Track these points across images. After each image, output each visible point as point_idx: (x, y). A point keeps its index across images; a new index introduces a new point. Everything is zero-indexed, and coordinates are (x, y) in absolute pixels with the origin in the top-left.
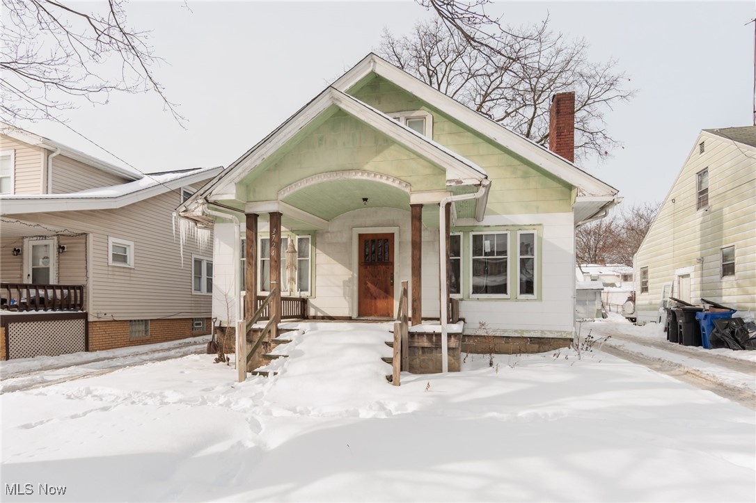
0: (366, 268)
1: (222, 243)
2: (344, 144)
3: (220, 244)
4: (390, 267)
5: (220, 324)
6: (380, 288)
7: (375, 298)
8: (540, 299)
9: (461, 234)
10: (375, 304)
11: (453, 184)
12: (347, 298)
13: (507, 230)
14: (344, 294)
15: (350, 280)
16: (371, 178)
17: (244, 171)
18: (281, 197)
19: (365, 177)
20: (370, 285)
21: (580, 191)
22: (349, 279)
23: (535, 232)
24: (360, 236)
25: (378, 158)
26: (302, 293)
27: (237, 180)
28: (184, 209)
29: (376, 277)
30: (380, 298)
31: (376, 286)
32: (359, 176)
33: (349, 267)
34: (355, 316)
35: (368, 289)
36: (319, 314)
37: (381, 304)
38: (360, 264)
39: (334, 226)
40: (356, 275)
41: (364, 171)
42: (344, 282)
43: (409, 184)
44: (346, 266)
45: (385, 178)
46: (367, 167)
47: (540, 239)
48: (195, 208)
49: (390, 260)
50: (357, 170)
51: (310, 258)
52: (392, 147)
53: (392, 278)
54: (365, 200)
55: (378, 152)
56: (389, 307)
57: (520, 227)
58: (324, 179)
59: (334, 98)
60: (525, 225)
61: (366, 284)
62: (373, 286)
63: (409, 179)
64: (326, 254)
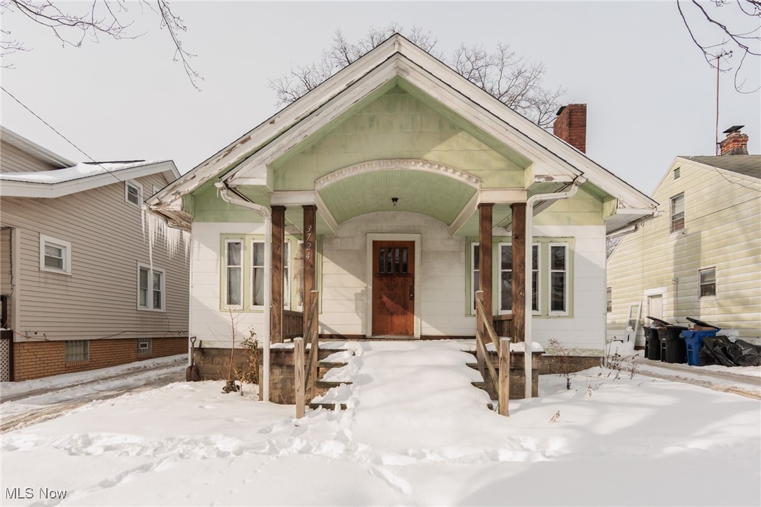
0: (382, 280)
1: (202, 245)
2: (401, 127)
3: (199, 247)
4: (409, 279)
5: (200, 345)
6: (398, 303)
7: (392, 314)
8: (572, 316)
10: (392, 321)
11: (542, 180)
12: (360, 314)
13: (538, 242)
14: (357, 308)
15: (363, 293)
16: (434, 170)
17: (279, 150)
18: (319, 187)
19: (426, 168)
20: (385, 299)
21: (620, 203)
22: (362, 291)
23: (566, 245)
24: (375, 243)
25: (443, 147)
27: (269, 161)
28: (157, 201)
29: (393, 290)
30: (397, 315)
31: (392, 300)
32: (419, 167)
33: (362, 277)
34: (369, 334)
35: (383, 304)
36: (326, 332)
37: (398, 320)
38: (375, 275)
39: (345, 231)
40: (370, 287)
41: (425, 162)
42: (356, 294)
43: (479, 180)
44: (359, 278)
45: (451, 170)
46: (428, 156)
47: (572, 252)
48: (172, 201)
49: (409, 271)
50: (418, 159)
52: (460, 134)
53: (412, 291)
54: (395, 200)
55: (443, 139)
56: (408, 323)
57: (551, 239)
58: (375, 167)
59: (400, 68)
60: (557, 237)
61: (381, 298)
62: (389, 300)
63: (478, 173)
64: (334, 262)
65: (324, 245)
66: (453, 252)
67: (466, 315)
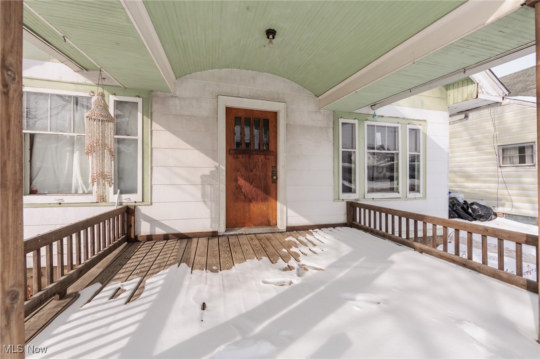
0: (237, 158)
4: (272, 158)
6: (258, 187)
7: (250, 201)
8: (425, 197)
9: (356, 122)
10: (249, 208)
12: (209, 203)
13: (398, 123)
14: (204, 195)
15: (213, 175)
20: (241, 182)
21: (480, 88)
22: (211, 172)
23: (420, 127)
24: (229, 110)
26: (124, 196)
29: (251, 171)
30: (257, 201)
31: (251, 183)
33: (214, 157)
34: (222, 229)
35: (239, 188)
36: (159, 231)
37: (257, 208)
38: (228, 152)
40: (223, 168)
42: (203, 177)
44: (206, 154)
47: (425, 135)
49: (272, 148)
51: (139, 137)
53: (275, 173)
54: (271, 33)
56: (270, 212)
57: (409, 121)
60: (414, 120)
61: (236, 180)
62: (248, 184)
64: (170, 131)
65: (155, 107)
66: (321, 128)
67: (334, 200)
